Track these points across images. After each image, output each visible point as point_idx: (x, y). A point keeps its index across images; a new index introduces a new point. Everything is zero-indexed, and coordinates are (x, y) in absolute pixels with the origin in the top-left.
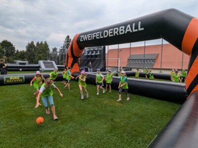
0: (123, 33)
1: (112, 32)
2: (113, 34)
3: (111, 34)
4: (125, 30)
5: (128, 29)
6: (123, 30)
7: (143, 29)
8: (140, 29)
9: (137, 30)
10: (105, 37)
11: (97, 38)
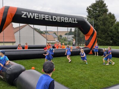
0: (67, 22)
1: (60, 19)
2: (61, 20)
3: (59, 20)
4: (69, 20)
5: (70, 20)
6: (67, 20)
7: (77, 22)
8: (76, 22)
9: (74, 22)
10: (54, 20)
11: (46, 19)
